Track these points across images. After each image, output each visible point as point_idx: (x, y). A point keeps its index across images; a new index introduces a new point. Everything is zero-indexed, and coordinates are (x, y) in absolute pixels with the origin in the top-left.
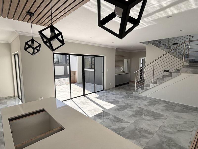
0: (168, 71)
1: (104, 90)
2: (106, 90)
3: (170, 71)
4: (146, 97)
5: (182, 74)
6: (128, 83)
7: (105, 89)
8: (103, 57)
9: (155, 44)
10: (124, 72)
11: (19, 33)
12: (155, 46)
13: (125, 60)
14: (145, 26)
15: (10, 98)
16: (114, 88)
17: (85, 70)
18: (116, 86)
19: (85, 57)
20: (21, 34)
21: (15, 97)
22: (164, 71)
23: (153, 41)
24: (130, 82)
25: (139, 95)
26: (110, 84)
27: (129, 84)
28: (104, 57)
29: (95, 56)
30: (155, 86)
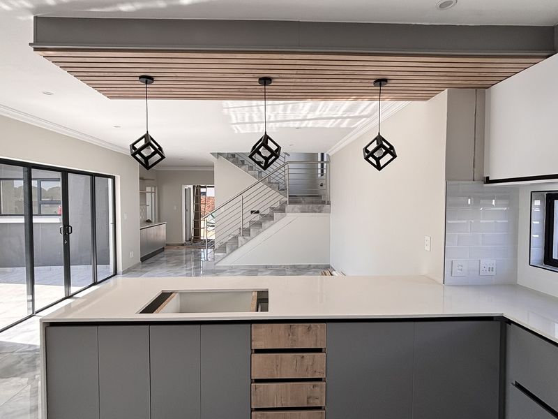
0: (258, 212)
1: (116, 273)
2: (124, 273)
3: (261, 211)
4: (231, 268)
5: (288, 214)
6: (163, 249)
7: (120, 269)
10: (149, 221)
13: (147, 189)
16: (138, 265)
18: (143, 259)
22: (252, 212)
24: (168, 247)
25: (217, 265)
26: (132, 254)
27: (167, 252)
28: (113, 178)
29: (93, 175)
30: (247, 241)
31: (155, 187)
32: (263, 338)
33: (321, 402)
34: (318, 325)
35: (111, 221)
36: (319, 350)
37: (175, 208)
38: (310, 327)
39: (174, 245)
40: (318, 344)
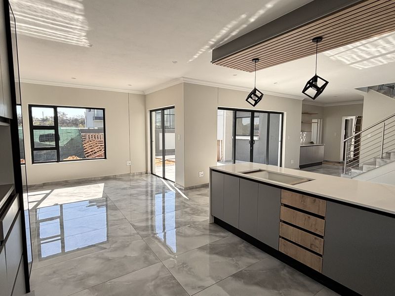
6: (320, 163)
8: (281, 115)
9: (383, 91)
10: (312, 143)
11: (184, 80)
12: (385, 93)
13: (313, 121)
14: (381, 64)
15: (141, 174)
17: (237, 138)
18: (302, 166)
19: (256, 114)
20: (186, 81)
21: (147, 173)
23: (379, 86)
24: (325, 162)
26: (292, 162)
27: (323, 165)
28: (283, 114)
29: (269, 113)
30: (386, 163)
31: (320, 119)
32: (287, 199)
33: (320, 250)
34: (321, 200)
35: (280, 140)
36: (322, 218)
37: (335, 134)
38: (315, 200)
39: (332, 162)
40: (320, 213)
